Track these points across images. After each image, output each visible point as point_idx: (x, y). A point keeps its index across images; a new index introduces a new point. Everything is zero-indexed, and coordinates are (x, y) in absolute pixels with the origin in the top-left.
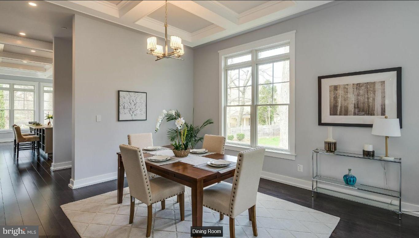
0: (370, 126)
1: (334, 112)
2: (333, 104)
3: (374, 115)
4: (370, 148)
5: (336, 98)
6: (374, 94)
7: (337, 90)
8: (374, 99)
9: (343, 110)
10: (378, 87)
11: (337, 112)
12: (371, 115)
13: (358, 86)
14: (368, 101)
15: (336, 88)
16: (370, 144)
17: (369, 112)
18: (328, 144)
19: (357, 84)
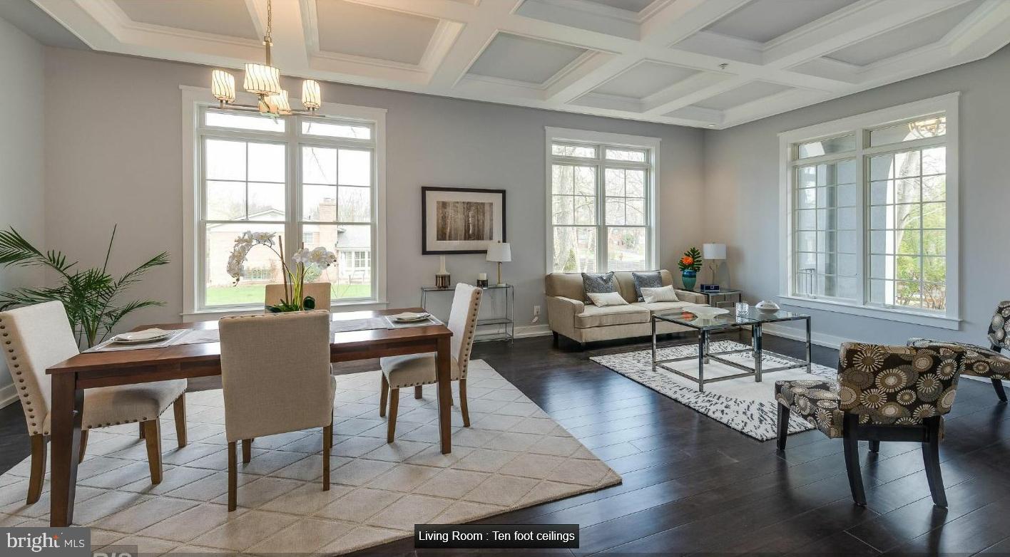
0: (485, 252)
1: (442, 236)
2: (440, 226)
3: (483, 239)
4: (483, 277)
5: (444, 218)
6: (484, 216)
7: (445, 208)
8: (483, 222)
9: (453, 233)
10: (487, 208)
11: (445, 237)
12: (481, 239)
13: (468, 205)
14: (478, 224)
15: (444, 205)
16: (483, 272)
17: (478, 236)
18: (442, 277)
19: (468, 203)
